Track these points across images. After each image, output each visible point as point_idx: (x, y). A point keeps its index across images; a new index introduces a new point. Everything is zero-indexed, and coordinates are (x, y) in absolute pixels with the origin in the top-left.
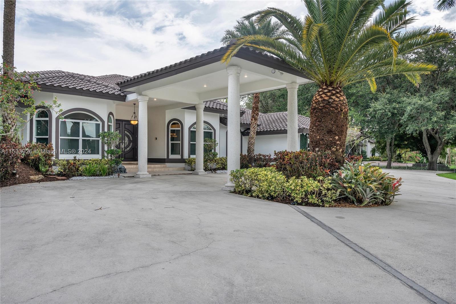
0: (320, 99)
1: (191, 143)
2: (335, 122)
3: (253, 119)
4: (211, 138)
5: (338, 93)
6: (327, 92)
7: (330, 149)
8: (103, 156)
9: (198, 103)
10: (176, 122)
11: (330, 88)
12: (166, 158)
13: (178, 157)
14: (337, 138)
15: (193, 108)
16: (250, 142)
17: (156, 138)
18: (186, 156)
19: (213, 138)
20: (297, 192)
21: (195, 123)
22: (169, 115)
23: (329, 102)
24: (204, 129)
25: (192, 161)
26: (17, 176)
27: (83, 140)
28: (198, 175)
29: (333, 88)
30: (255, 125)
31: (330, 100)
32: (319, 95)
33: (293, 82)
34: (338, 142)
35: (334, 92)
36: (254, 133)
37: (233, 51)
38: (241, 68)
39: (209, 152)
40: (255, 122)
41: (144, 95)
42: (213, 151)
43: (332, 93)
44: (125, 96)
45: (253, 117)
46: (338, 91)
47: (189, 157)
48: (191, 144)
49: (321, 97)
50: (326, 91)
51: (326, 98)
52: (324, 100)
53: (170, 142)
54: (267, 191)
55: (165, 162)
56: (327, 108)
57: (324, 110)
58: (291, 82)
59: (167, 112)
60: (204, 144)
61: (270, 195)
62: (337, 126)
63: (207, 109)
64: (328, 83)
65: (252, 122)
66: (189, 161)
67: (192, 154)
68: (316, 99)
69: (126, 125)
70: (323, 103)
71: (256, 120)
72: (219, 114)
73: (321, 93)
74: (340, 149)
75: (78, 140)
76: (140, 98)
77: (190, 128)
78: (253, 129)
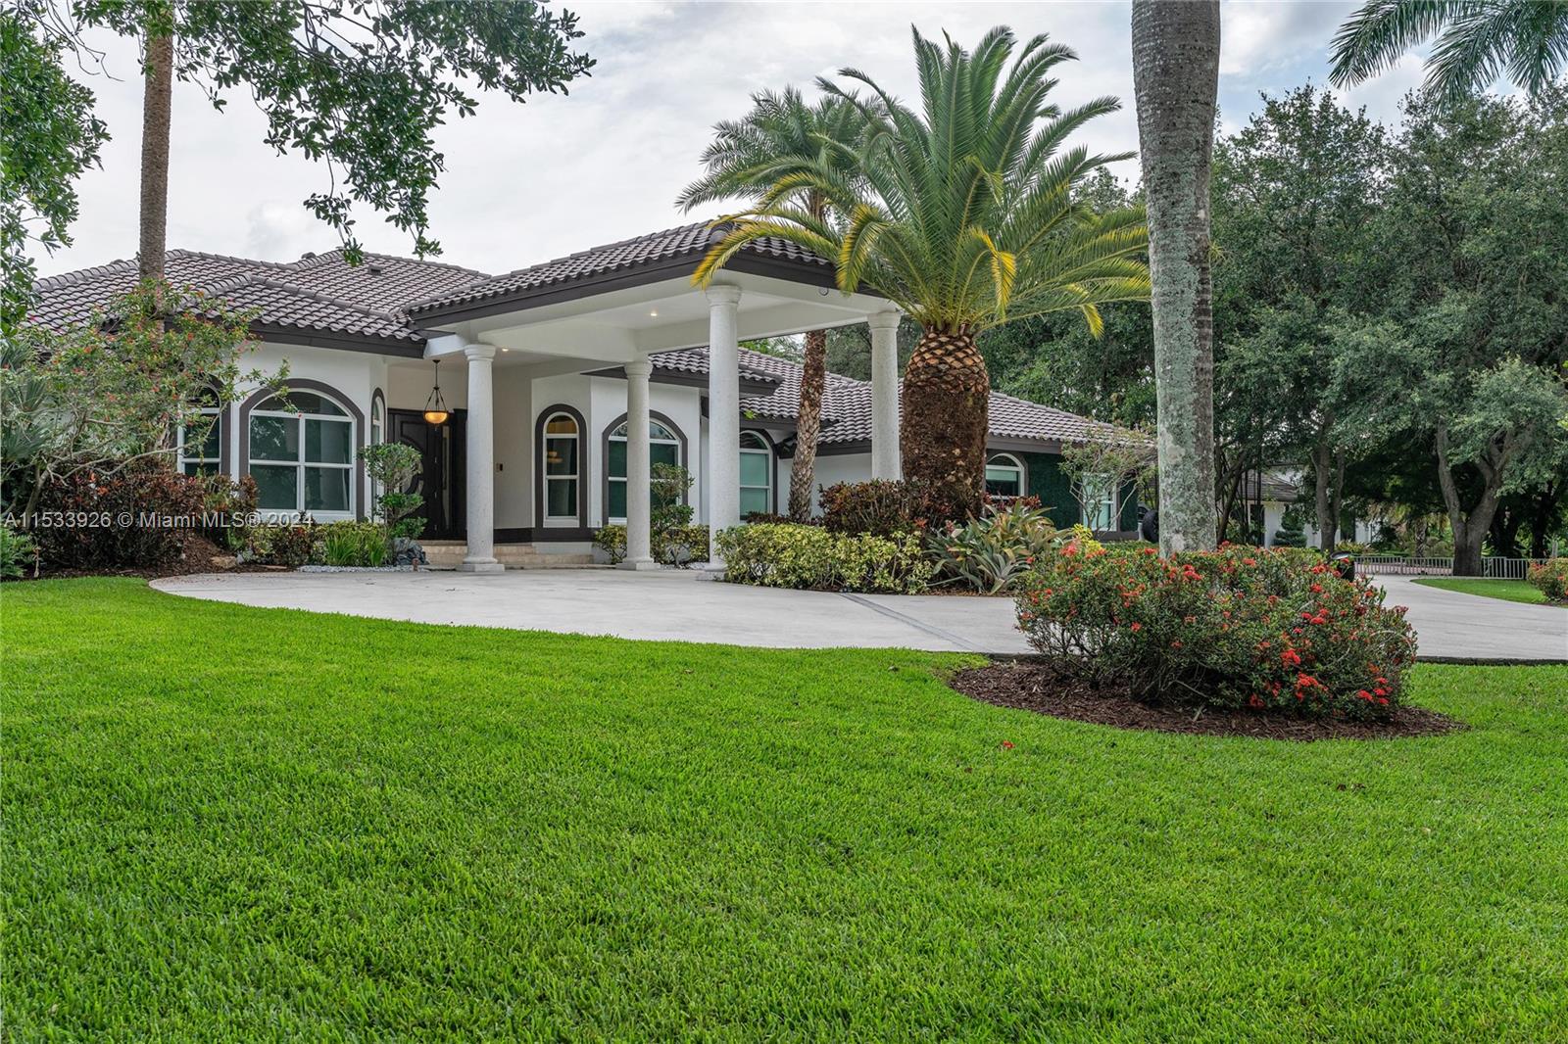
0: (920, 365)
1: (610, 479)
2: (952, 416)
3: (806, 403)
4: (673, 462)
5: (959, 349)
6: (935, 348)
7: (943, 478)
8: (361, 517)
9: (630, 360)
10: (567, 416)
11: (943, 339)
12: (534, 526)
13: (572, 522)
14: (957, 452)
15: (619, 372)
16: (796, 475)
17: (501, 466)
18: (595, 519)
19: (680, 464)
20: (852, 565)
21: (624, 418)
22: (542, 395)
23: (940, 371)
24: (651, 437)
25: (615, 534)
26: (184, 556)
27: (307, 469)
28: (635, 570)
29: (950, 337)
30: (811, 422)
31: (941, 367)
32: (920, 354)
33: (885, 311)
34: (960, 463)
35: (951, 347)
36: (809, 447)
37: (716, 260)
38: (740, 288)
39: (667, 504)
40: (813, 413)
41: (483, 343)
42: (679, 502)
43: (947, 350)
44: (424, 342)
45: (806, 396)
46: (961, 344)
47: (605, 522)
48: (610, 482)
49: (923, 360)
50: (933, 345)
51: (933, 362)
52: (929, 365)
53: (546, 477)
54: (795, 570)
55: (530, 540)
56: (935, 385)
57: (928, 389)
58: (877, 311)
59: (536, 383)
60: (652, 484)
61: (801, 579)
62: (957, 426)
63: (661, 375)
64: (940, 327)
65: (804, 412)
66: (604, 535)
67: (613, 514)
68: (914, 363)
69: (405, 426)
70: (926, 373)
71: (815, 405)
72: (697, 389)
73: (923, 349)
74: (966, 477)
75: (294, 469)
76: (471, 350)
77: (606, 434)
78: (807, 435)
